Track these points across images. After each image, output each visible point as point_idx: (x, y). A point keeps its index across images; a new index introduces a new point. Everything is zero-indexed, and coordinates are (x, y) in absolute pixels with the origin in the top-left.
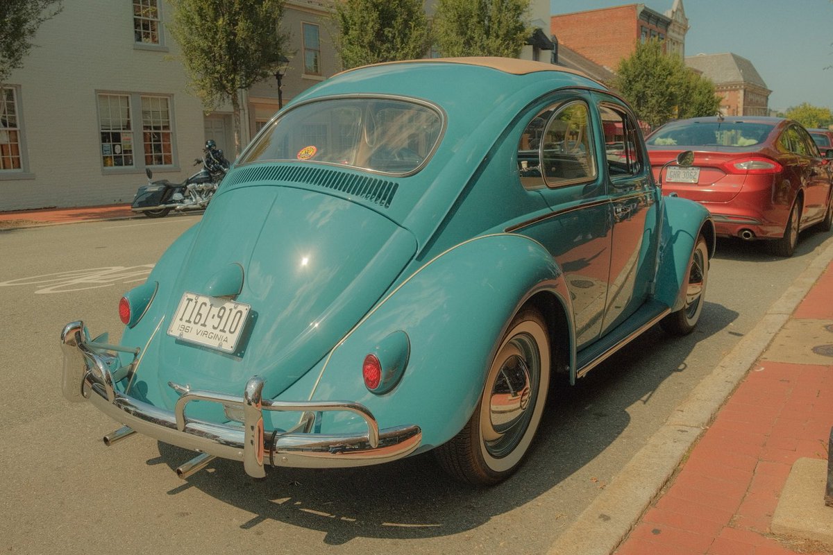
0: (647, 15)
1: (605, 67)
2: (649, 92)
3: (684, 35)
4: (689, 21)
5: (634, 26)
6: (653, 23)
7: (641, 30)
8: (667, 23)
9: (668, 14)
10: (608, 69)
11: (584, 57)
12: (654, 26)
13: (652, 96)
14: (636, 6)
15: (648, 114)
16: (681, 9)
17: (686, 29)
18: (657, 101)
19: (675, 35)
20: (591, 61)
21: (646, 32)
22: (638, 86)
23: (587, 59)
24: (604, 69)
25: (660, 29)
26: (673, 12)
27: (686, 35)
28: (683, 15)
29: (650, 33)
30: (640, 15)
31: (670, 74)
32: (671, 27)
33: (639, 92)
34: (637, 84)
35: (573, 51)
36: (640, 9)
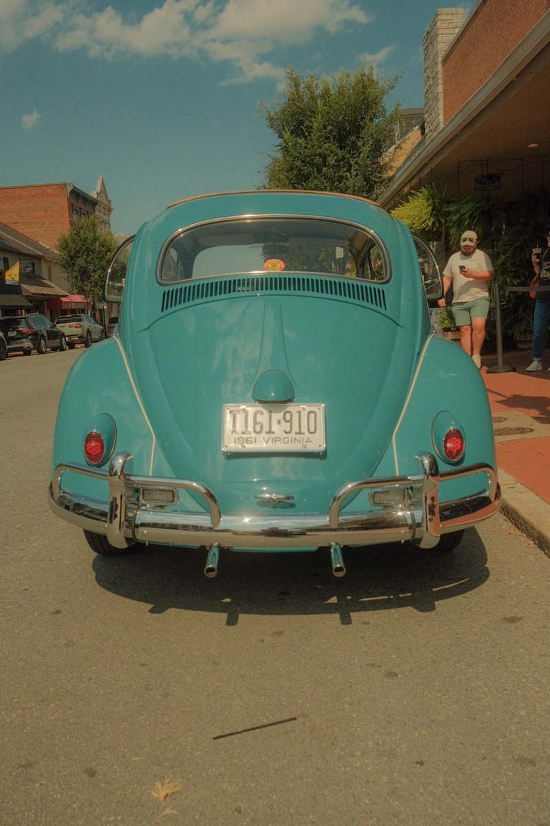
0: (76, 194)
1: (40, 242)
2: (91, 267)
3: (109, 216)
4: (112, 203)
5: (65, 204)
6: (81, 202)
7: (72, 208)
8: (93, 203)
9: (94, 195)
10: (44, 245)
11: (18, 232)
12: (83, 206)
13: (94, 271)
14: (65, 185)
15: (92, 289)
16: (103, 191)
17: (110, 210)
18: (99, 276)
19: (101, 215)
20: (25, 236)
21: (77, 211)
22: (80, 262)
23: (21, 234)
24: (40, 245)
25: (88, 208)
26: (98, 194)
27: (111, 216)
28: (106, 197)
29: (80, 212)
30: (70, 194)
31: (108, 251)
32: (97, 207)
33: (81, 267)
34: (79, 260)
35: (6, 226)
36: (70, 188)
